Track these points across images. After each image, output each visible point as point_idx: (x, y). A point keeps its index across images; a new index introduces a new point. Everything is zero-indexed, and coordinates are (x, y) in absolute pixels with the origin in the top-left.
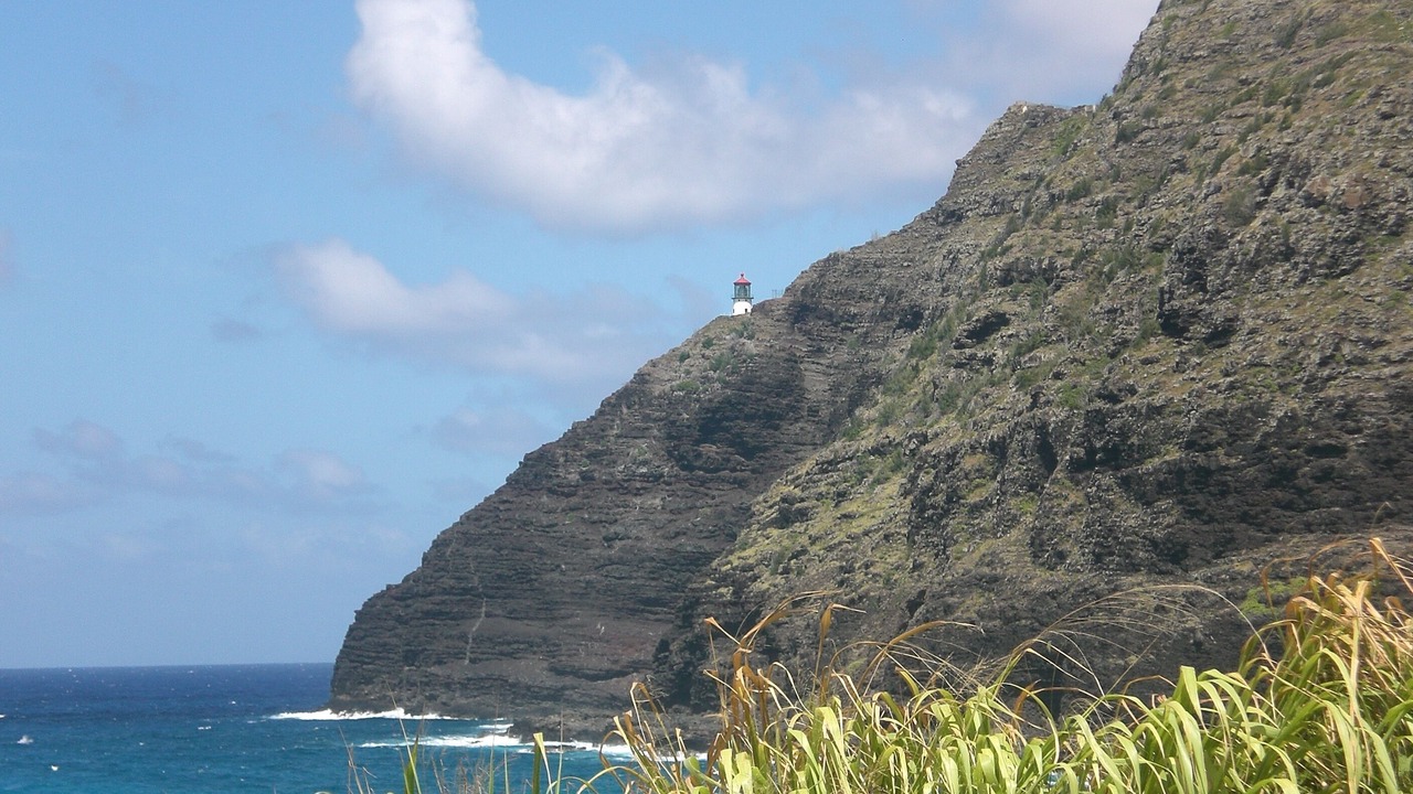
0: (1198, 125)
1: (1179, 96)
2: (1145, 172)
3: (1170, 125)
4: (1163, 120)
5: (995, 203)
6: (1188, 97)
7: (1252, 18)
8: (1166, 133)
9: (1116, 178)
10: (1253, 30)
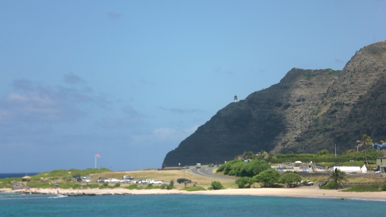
0: (364, 82)
1: (360, 77)
2: (356, 89)
3: (360, 82)
4: (359, 81)
5: (296, 86)
6: (362, 77)
7: (370, 66)
8: (359, 83)
9: (352, 89)
10: (370, 68)
